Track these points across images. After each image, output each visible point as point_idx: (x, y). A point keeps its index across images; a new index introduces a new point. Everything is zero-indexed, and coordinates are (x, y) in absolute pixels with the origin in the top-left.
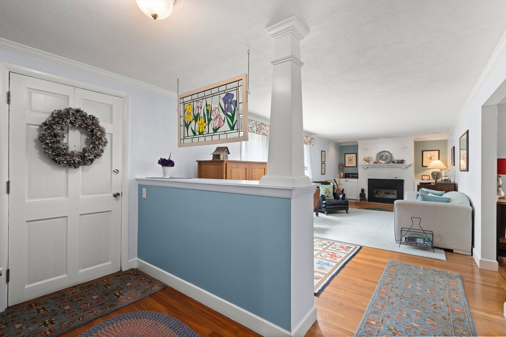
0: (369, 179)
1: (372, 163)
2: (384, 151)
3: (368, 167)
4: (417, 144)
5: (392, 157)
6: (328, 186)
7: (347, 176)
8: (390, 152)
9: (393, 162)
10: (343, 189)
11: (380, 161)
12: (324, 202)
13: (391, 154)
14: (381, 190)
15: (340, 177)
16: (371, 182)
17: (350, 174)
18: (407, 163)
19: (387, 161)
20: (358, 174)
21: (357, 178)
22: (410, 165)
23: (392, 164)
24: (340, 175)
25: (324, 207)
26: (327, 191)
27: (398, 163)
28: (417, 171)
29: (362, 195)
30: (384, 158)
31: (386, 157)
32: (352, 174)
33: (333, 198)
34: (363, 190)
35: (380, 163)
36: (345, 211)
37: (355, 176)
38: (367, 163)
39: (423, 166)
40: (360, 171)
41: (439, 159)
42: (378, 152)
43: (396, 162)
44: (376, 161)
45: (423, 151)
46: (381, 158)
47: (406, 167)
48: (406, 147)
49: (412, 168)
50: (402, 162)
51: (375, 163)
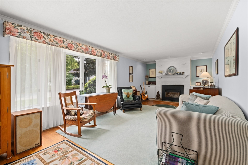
0: (162, 85)
1: (164, 75)
2: (172, 67)
3: (161, 77)
4: (192, 62)
5: (176, 70)
6: (129, 90)
7: (150, 83)
8: (175, 67)
9: (177, 74)
10: (146, 92)
11: (169, 73)
12: (122, 102)
13: (176, 69)
14: (170, 92)
15: (146, 84)
16: (164, 87)
17: (151, 82)
18: (186, 74)
19: (173, 73)
20: (155, 82)
21: (155, 84)
22: (188, 76)
23: (176, 75)
24: (146, 82)
25: (122, 107)
26: (128, 94)
27: (180, 74)
28: (192, 80)
29: (158, 96)
30: (171, 71)
31: (173, 71)
32: (153, 82)
33: (132, 99)
34: (158, 93)
35: (169, 74)
36: (139, 109)
37: (154, 83)
38: (161, 75)
39: (196, 76)
40: (157, 80)
41: (207, 71)
42: (168, 67)
43: (178, 73)
44: (166, 73)
45: (196, 67)
46: (170, 71)
47: (185, 77)
48: (185, 64)
49: (189, 78)
50: (183, 73)
51: (166, 74)
